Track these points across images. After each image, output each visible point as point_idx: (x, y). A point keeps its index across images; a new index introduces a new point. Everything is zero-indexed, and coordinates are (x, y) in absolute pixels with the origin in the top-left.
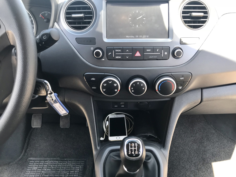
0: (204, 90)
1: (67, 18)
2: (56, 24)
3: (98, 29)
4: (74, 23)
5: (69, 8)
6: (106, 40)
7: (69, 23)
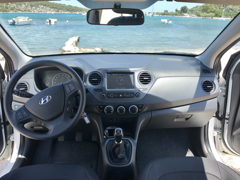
0: (152, 112)
1: (89, 80)
2: (84, 83)
3: (103, 86)
4: (93, 82)
5: (90, 76)
6: (107, 90)
7: (90, 82)
